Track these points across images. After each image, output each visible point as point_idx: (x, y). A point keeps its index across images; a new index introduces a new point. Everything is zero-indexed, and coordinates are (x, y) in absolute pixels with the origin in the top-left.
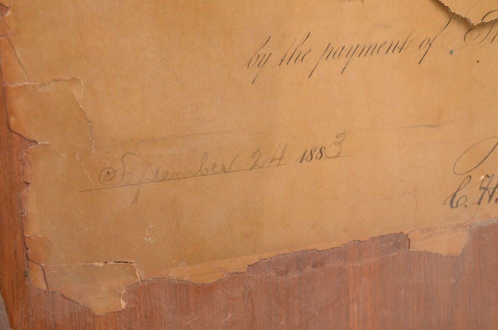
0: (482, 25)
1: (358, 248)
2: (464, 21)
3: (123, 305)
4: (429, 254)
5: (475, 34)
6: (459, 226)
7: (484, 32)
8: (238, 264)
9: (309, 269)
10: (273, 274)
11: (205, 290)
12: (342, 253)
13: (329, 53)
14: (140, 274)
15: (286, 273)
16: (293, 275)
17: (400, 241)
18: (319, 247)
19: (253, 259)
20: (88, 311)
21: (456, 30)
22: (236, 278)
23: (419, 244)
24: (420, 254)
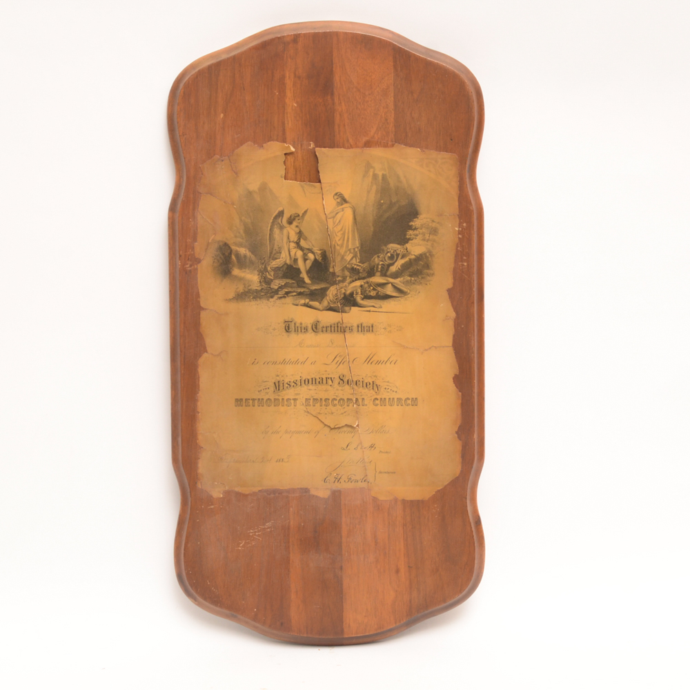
0: (335, 428)
1: (293, 490)
2: (329, 427)
3: (222, 496)
4: (317, 496)
5: (333, 430)
6: (327, 489)
7: (336, 430)
8: (256, 489)
9: (277, 494)
10: (265, 494)
11: (245, 496)
12: (288, 491)
13: (286, 432)
14: (227, 488)
15: (270, 494)
16: (272, 496)
17: (306, 490)
18: (281, 488)
19: (260, 489)
20: (212, 496)
21: (327, 430)
22: (254, 494)
23: (313, 492)
24: (314, 496)
